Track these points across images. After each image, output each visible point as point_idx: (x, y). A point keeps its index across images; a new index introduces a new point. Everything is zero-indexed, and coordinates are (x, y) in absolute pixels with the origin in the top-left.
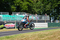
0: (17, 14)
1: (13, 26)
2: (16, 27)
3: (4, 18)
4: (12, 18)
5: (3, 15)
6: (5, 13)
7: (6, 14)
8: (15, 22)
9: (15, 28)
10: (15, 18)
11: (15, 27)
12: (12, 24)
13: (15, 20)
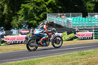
1: (90, 35)
2: (94, 38)
3: (74, 23)
4: (87, 23)
5: (73, 18)
6: (76, 14)
7: (78, 15)
8: (93, 28)
9: (92, 39)
10: (93, 23)
11: (92, 37)
12: (88, 32)
13: (93, 25)
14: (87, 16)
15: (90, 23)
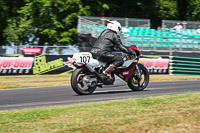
0: (176, 27)
2: (171, 71)
3: (133, 39)
5: (131, 28)
6: (139, 20)
7: (141, 24)
8: (171, 51)
9: (167, 73)
10: (171, 40)
11: (167, 70)
12: (160, 59)
13: (171, 46)
14: (161, 26)
15: (165, 41)
